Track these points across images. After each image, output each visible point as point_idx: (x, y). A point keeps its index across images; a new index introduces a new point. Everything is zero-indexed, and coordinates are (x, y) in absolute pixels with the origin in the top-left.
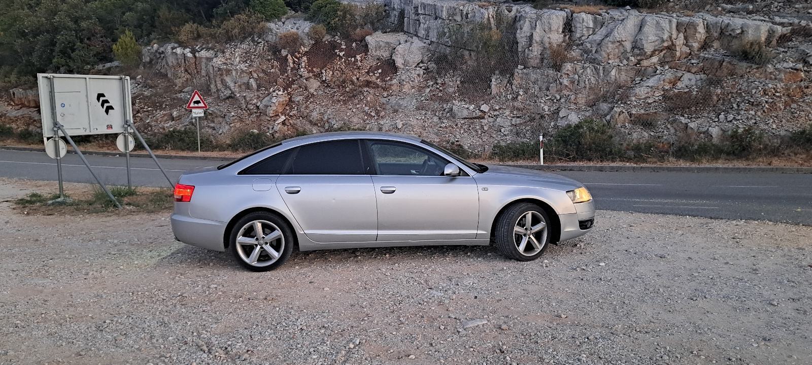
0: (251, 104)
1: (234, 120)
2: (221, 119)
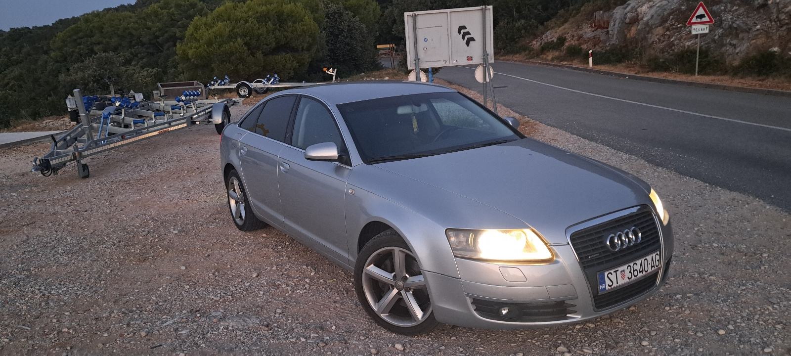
0: (783, 12)
1: (757, 35)
2: (746, 34)
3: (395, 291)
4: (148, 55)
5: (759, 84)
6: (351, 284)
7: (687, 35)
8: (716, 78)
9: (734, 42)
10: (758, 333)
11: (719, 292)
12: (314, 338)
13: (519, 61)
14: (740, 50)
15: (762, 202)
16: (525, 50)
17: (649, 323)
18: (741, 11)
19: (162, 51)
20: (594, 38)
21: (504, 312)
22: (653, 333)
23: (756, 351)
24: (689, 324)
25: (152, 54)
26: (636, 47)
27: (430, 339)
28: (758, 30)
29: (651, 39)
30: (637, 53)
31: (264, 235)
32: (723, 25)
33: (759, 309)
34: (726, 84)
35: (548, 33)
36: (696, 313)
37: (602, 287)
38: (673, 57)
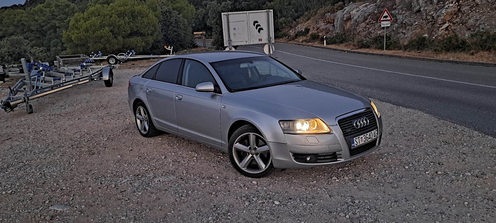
0: (429, 15)
1: (416, 28)
2: (410, 27)
3: (250, 155)
4: (36, 38)
5: (419, 55)
6: (219, 159)
7: (378, 27)
8: (396, 51)
9: (404, 31)
10: (423, 167)
11: (404, 152)
12: (209, 182)
13: (283, 43)
14: (408, 36)
15: (422, 113)
16: (285, 36)
17: (373, 166)
18: (407, 14)
19: (45, 36)
20: (326, 29)
21: (308, 159)
22: (376, 170)
23: (422, 173)
24: (392, 165)
25: (39, 38)
26: (351, 35)
27: (269, 179)
28: (416, 25)
29: (358, 29)
30: (351, 38)
31: (160, 139)
32: (398, 22)
33: (423, 157)
34: (401, 55)
35: (299, 26)
36: (394, 161)
37: (353, 145)
38: (371, 40)
